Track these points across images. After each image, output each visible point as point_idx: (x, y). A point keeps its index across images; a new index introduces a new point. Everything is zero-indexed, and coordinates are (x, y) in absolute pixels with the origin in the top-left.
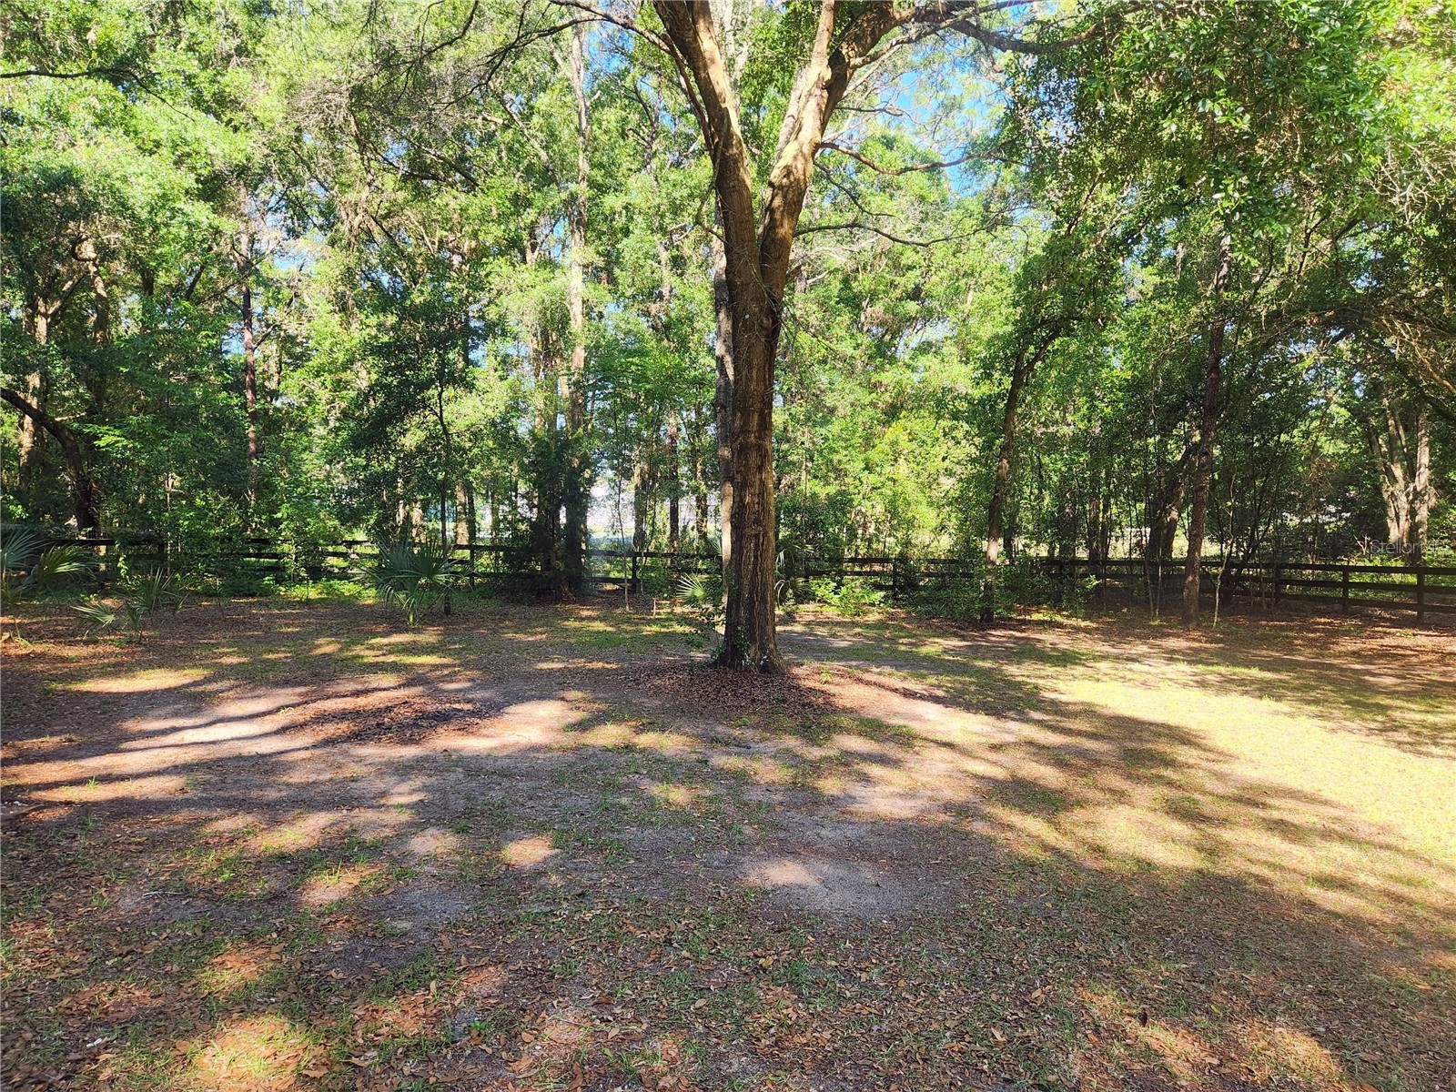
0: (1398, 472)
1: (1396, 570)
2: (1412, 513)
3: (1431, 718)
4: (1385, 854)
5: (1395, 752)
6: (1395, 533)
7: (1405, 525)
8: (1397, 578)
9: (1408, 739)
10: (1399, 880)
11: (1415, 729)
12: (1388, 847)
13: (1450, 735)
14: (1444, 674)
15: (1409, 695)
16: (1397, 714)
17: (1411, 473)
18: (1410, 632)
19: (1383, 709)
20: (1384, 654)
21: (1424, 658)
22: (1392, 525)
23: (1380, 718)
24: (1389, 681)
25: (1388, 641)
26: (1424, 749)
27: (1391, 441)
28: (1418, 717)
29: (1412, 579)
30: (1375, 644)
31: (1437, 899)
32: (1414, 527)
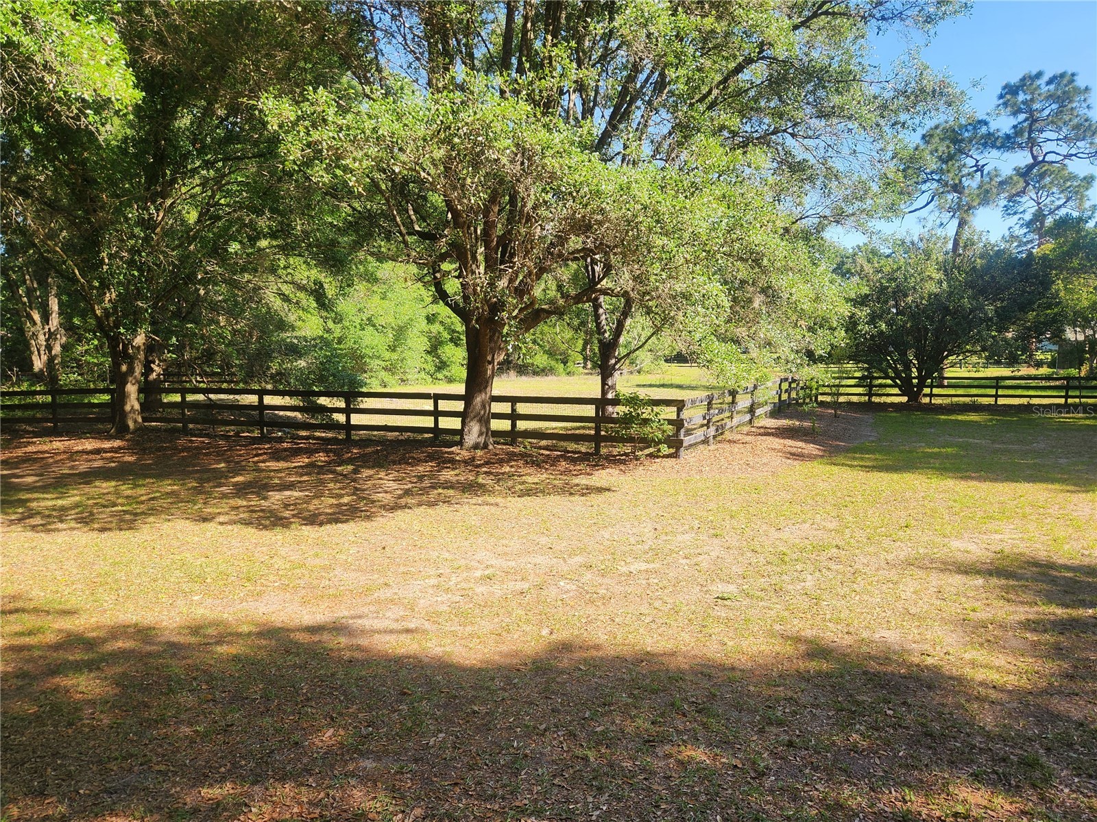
0: (36, 316)
1: (40, 393)
2: (49, 348)
3: (60, 502)
4: (12, 618)
5: (30, 534)
6: (38, 364)
7: (45, 358)
8: (40, 399)
9: (41, 522)
10: (22, 634)
11: (47, 513)
12: (17, 611)
13: (73, 512)
14: (72, 468)
15: (44, 489)
16: (34, 504)
17: (46, 318)
18: (47, 439)
19: (22, 502)
20: (28, 459)
21: (59, 458)
22: (35, 358)
23: (20, 510)
24: (30, 479)
25: (30, 449)
26: (53, 527)
27: (30, 292)
28: (50, 503)
29: (49, 398)
30: (19, 452)
31: (51, 638)
32: (51, 359)
